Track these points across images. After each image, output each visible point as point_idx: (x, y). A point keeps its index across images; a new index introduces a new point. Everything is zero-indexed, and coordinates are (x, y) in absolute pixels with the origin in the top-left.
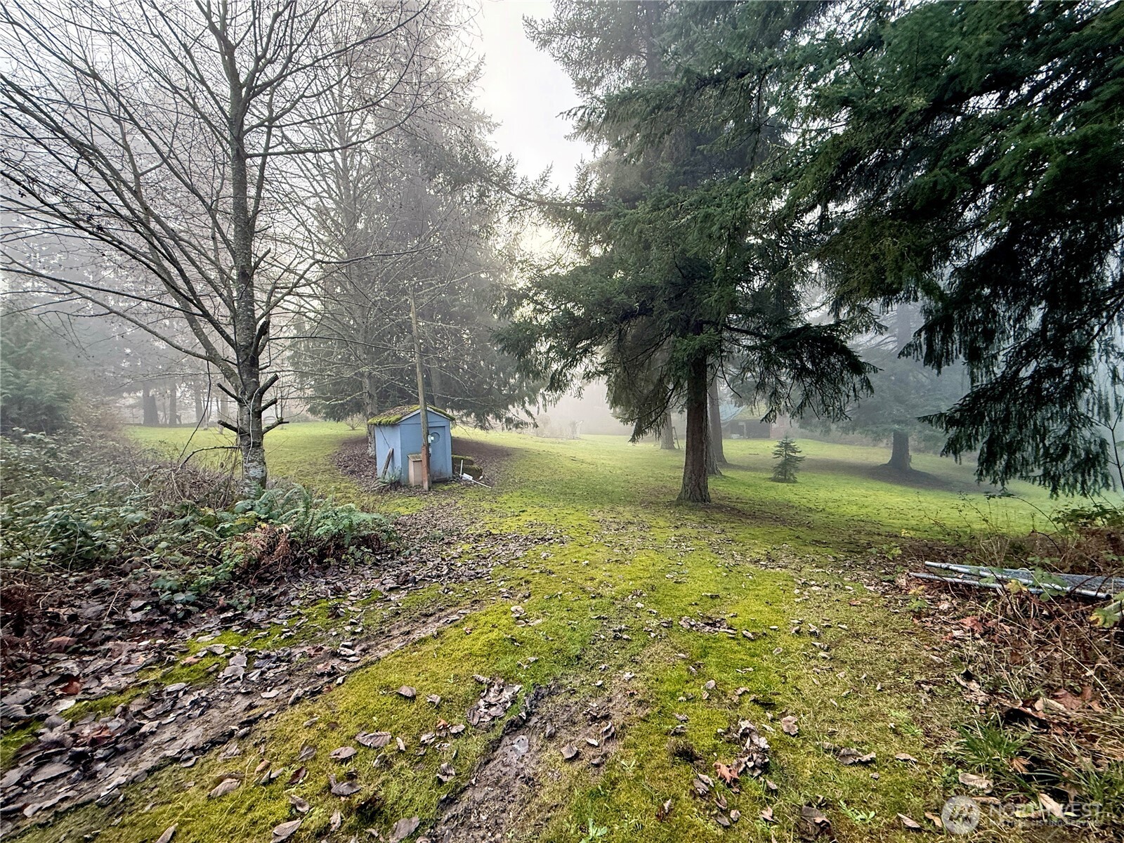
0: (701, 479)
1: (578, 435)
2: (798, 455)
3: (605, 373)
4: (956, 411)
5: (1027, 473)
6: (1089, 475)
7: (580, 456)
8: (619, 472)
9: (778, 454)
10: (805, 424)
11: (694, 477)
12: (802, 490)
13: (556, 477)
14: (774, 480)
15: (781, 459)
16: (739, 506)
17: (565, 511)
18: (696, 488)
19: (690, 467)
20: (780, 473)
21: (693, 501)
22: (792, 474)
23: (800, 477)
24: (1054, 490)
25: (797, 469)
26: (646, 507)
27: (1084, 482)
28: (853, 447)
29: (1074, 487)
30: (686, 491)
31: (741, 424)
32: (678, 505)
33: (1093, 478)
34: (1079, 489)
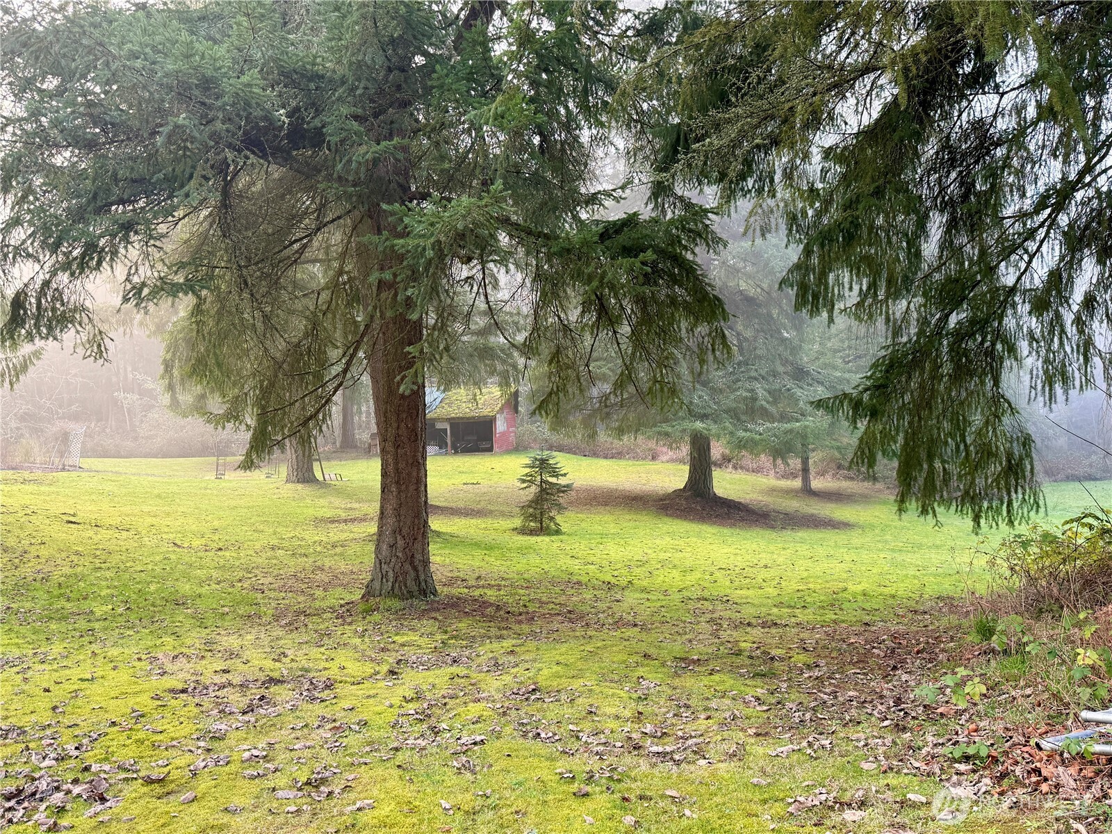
0: (418, 546)
1: (75, 459)
2: (562, 481)
3: (189, 287)
4: (866, 390)
5: (949, 493)
6: (1016, 492)
7: (86, 511)
8: (197, 543)
9: (527, 480)
10: (559, 422)
11: (401, 543)
12: (579, 547)
13: (27, 570)
14: (523, 531)
15: (534, 489)
16: (491, 595)
17: (75, 673)
18: (407, 567)
19: (391, 521)
20: (533, 517)
21: (402, 598)
22: (552, 519)
23: (565, 521)
24: (977, 519)
25: (561, 508)
26: (292, 627)
27: (1010, 504)
28: (623, 463)
29: (998, 512)
30: (384, 576)
31: (439, 426)
32: (369, 611)
33: (1020, 496)
34: (1005, 513)
